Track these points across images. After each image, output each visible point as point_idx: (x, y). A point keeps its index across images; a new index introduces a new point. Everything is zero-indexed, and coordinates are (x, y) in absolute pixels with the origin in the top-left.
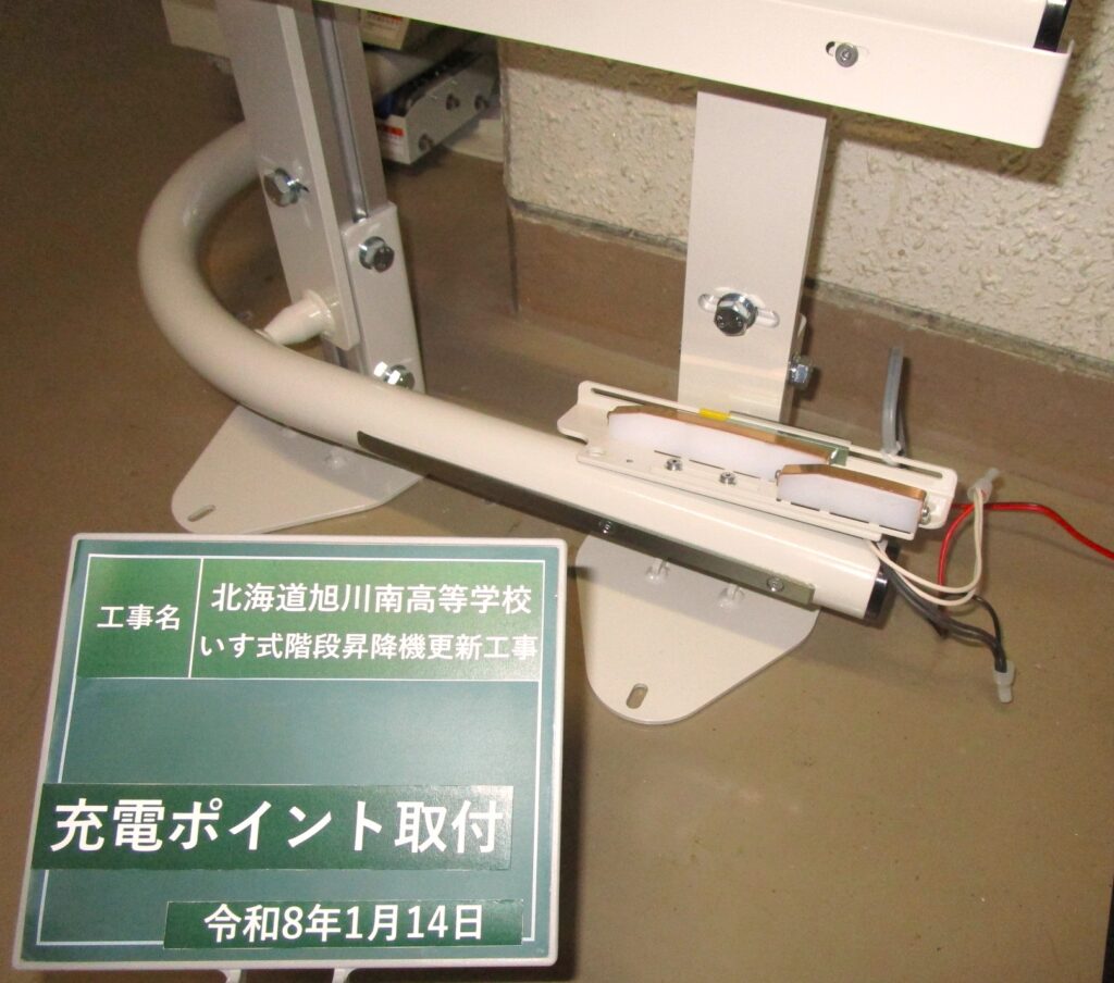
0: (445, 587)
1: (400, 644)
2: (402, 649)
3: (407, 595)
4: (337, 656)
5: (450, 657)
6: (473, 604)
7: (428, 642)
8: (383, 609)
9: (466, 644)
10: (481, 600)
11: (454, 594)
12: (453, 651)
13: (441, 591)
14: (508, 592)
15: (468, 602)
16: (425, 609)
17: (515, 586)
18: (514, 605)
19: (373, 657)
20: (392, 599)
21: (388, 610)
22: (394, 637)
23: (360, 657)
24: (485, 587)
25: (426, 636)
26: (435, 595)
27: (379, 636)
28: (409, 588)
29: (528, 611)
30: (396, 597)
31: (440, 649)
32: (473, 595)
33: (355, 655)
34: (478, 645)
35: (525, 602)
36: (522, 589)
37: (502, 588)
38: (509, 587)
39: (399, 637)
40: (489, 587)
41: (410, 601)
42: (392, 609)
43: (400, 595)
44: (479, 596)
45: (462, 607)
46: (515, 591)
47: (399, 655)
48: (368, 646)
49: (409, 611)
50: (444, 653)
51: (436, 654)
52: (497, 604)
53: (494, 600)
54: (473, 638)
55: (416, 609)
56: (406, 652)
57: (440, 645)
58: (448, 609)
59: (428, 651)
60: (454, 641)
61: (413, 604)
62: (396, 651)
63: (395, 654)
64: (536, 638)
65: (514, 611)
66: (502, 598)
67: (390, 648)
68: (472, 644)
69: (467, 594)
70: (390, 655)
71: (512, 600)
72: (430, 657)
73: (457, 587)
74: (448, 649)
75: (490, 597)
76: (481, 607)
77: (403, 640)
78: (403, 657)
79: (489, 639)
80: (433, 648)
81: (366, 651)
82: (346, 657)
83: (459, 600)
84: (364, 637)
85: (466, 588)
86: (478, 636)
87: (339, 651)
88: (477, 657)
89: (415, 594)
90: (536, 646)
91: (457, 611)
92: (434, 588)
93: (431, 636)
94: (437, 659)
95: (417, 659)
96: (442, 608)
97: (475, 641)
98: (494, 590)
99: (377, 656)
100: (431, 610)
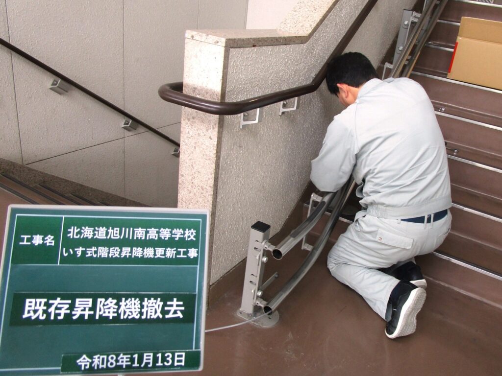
6: (173, 236)
9: (170, 251)
10: (176, 234)
18: (189, 237)
20: (141, 234)
32: (173, 233)
35: (193, 235)
43: (144, 232)
44: (175, 233)
46: (190, 231)
47: (143, 256)
50: (161, 255)
51: (158, 256)
53: (181, 235)
62: (143, 254)
63: (142, 256)
67: (140, 253)
68: (172, 252)
69: (171, 232)
71: (188, 235)
75: (180, 233)
77: (145, 250)
78: (145, 257)
79: (179, 250)
80: (157, 253)
81: (130, 254)
82: (122, 257)
83: (167, 235)
84: (129, 249)
85: (170, 230)
86: (175, 249)
87: (120, 254)
88: (174, 257)
89: (150, 232)
90: (198, 252)
91: (167, 239)
92: (158, 230)
93: (156, 249)
94: (159, 258)
95: (151, 258)
96: (161, 237)
97: (174, 251)
98: (181, 231)
99: (135, 256)
100: (156, 238)
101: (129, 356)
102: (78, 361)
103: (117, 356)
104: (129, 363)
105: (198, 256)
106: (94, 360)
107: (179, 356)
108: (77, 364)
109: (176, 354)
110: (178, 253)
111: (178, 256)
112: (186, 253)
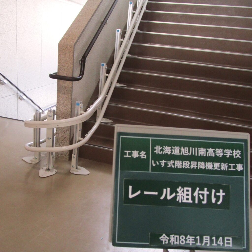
0: (217, 149)
1: (206, 165)
2: (206, 166)
3: (207, 151)
4: (189, 168)
5: (219, 169)
7: (213, 165)
8: (201, 155)
11: (219, 152)
12: (220, 168)
13: (216, 150)
14: (234, 152)
15: (224, 154)
16: (212, 155)
17: (236, 150)
19: (199, 168)
21: (202, 155)
22: (204, 163)
23: (195, 168)
24: (228, 150)
25: (213, 163)
26: (215, 151)
27: (200, 162)
28: (208, 149)
29: (240, 157)
30: (204, 152)
31: (217, 167)
33: (194, 168)
34: (227, 166)
36: (238, 151)
37: (232, 150)
38: (234, 150)
39: (205, 163)
40: (229, 150)
41: (208, 153)
42: (203, 155)
45: (222, 156)
48: (197, 165)
49: (208, 156)
52: (231, 155)
54: (225, 164)
55: (210, 155)
56: (208, 167)
57: (217, 166)
58: (218, 156)
59: (213, 167)
60: (220, 165)
61: (209, 154)
64: (242, 165)
65: (236, 157)
66: (233, 153)
70: (203, 168)
72: (214, 169)
73: (220, 149)
74: (219, 167)
76: (227, 156)
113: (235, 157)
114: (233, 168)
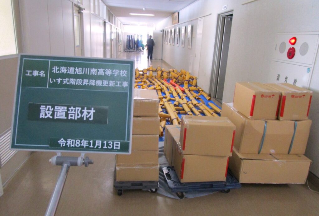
0: (107, 70)
1: (96, 82)
2: (97, 83)
3: (98, 71)
4: (81, 84)
5: (108, 86)
6: (113, 74)
7: (103, 82)
8: (92, 74)
9: (111, 83)
10: (115, 73)
11: (109, 71)
12: (108, 84)
13: (106, 70)
14: (121, 72)
15: (112, 73)
16: (102, 74)
17: (123, 70)
18: (123, 74)
19: (90, 85)
21: (93, 74)
22: (95, 81)
23: (87, 85)
25: (102, 81)
26: (104, 71)
27: (91, 80)
28: (98, 69)
29: (126, 76)
30: (95, 71)
31: (105, 84)
33: (86, 84)
34: (114, 83)
35: (125, 74)
36: (125, 71)
37: (120, 70)
38: (122, 70)
39: (96, 80)
40: (117, 70)
41: (99, 72)
42: (94, 74)
43: (96, 71)
45: (111, 75)
46: (123, 71)
47: (96, 85)
48: (89, 82)
49: (98, 75)
50: (106, 85)
51: (105, 85)
52: (119, 74)
53: (118, 73)
54: (113, 82)
55: (100, 74)
56: (98, 84)
57: (106, 83)
58: (107, 75)
59: (103, 84)
60: (109, 82)
62: (95, 84)
64: (128, 82)
65: (123, 76)
66: (120, 73)
67: (94, 83)
68: (113, 83)
69: (112, 71)
70: (94, 85)
72: (103, 86)
73: (110, 70)
74: (107, 84)
75: (117, 72)
76: (115, 75)
77: (97, 81)
78: (97, 85)
79: (117, 82)
80: (104, 83)
81: (88, 83)
82: (84, 85)
83: (110, 73)
84: (88, 80)
85: (111, 70)
86: (114, 81)
87: (82, 83)
88: (114, 86)
89: (100, 71)
90: (128, 84)
91: (109, 75)
92: (104, 70)
93: (103, 81)
94: (105, 86)
95: (100, 86)
96: (106, 75)
97: (114, 82)
98: (118, 71)
99: (91, 85)
100: (103, 75)
101: (88, 141)
102: (59, 142)
103: (81, 140)
104: (88, 145)
105: (128, 86)
106: (67, 142)
107: (116, 144)
108: (58, 143)
109: (115, 143)
110: (117, 84)
111: (116, 86)
112: (121, 84)
113: (121, 76)
114: (120, 85)
